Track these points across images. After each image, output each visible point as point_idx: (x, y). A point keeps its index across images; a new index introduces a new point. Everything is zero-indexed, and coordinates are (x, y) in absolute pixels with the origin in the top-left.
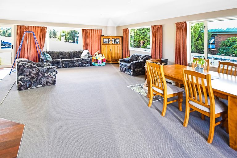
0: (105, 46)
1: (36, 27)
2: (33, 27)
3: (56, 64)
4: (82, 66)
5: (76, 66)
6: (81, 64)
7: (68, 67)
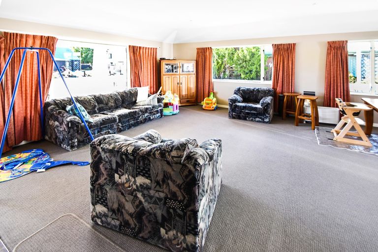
0: (169, 77)
1: (27, 36)
2: (21, 36)
3: (105, 127)
4: (150, 120)
5: (142, 123)
6: (148, 116)
7: (128, 129)
